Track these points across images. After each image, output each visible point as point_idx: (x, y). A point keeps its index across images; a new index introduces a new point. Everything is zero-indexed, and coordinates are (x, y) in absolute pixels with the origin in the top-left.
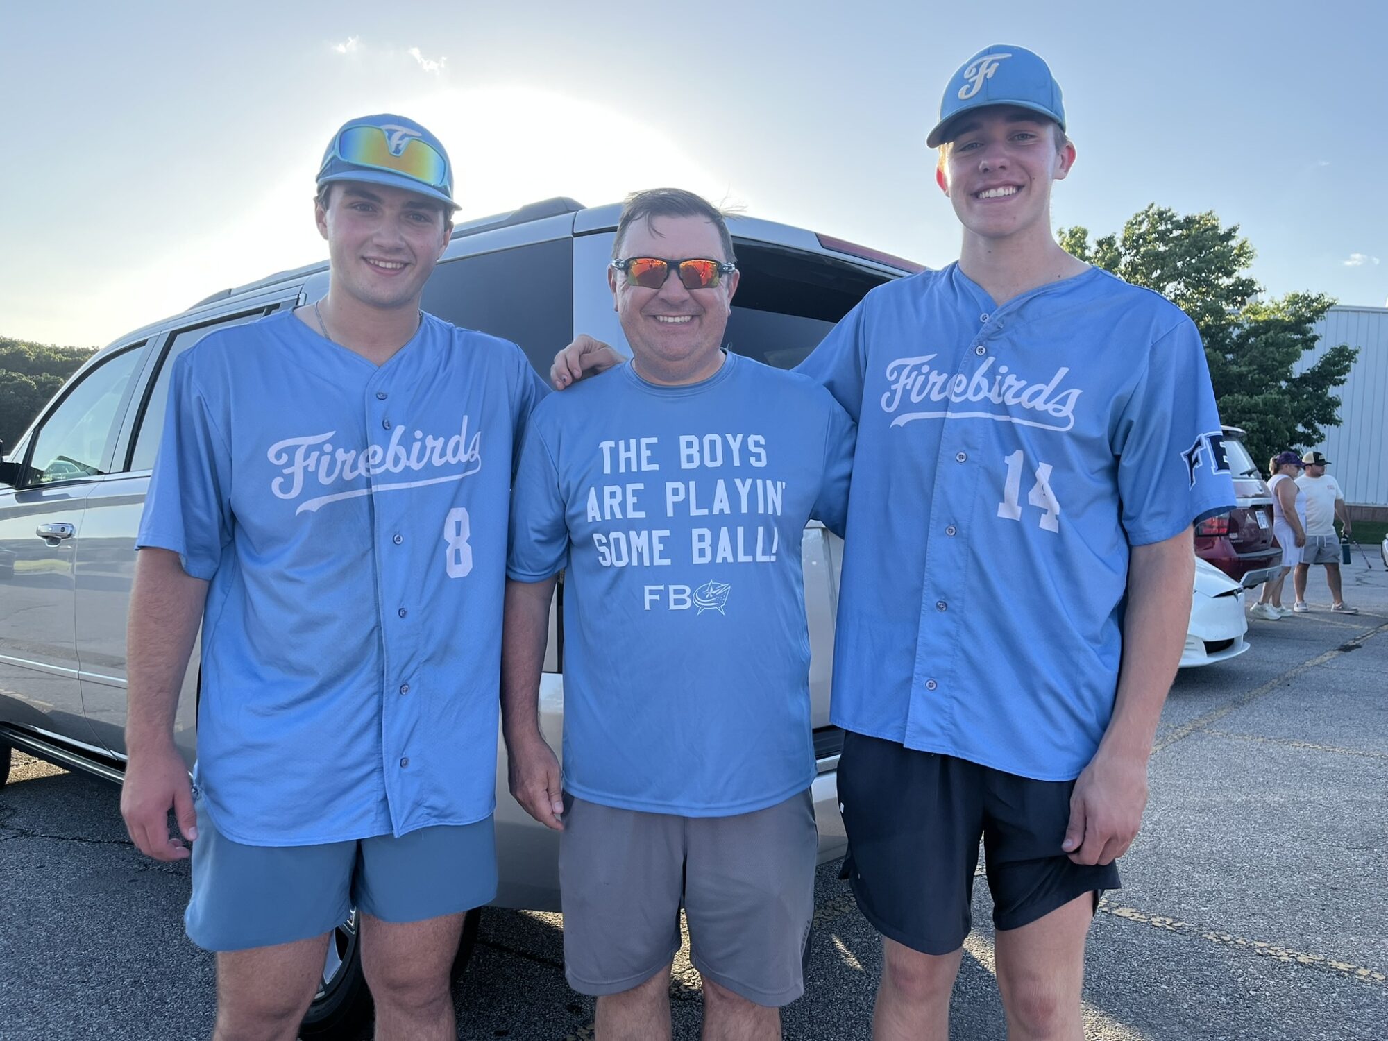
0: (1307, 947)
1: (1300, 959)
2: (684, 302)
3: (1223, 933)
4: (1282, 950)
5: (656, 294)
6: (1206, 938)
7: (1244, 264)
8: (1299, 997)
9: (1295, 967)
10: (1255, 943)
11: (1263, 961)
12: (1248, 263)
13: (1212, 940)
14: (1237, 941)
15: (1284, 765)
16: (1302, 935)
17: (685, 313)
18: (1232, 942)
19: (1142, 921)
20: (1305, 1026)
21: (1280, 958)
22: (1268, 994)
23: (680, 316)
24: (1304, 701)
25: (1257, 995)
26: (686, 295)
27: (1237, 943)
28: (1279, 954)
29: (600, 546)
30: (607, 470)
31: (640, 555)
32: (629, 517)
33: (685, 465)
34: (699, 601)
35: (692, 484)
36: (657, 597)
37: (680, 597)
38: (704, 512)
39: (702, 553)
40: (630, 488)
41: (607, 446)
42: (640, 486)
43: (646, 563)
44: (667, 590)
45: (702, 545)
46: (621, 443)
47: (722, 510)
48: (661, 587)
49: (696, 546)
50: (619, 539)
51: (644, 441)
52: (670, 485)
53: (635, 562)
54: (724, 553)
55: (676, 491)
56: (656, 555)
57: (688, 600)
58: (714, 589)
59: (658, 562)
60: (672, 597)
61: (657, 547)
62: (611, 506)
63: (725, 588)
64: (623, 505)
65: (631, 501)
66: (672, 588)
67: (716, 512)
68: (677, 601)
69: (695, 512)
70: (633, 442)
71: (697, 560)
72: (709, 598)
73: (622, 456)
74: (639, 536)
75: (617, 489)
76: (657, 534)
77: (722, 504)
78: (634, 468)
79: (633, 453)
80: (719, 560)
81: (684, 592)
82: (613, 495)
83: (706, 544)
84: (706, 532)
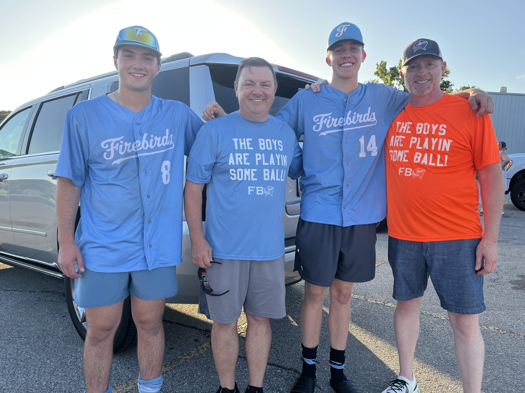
4: (442, 316)
8: (447, 331)
10: (433, 313)
11: (435, 319)
12: (448, 75)
14: (427, 312)
20: (448, 340)
21: (442, 318)
22: (436, 329)
23: (259, 100)
25: (432, 330)
29: (232, 173)
30: (236, 148)
31: (247, 177)
32: (245, 164)
33: (261, 148)
34: (266, 192)
35: (263, 155)
36: (253, 190)
37: (260, 191)
38: (267, 164)
39: (267, 177)
40: (245, 154)
41: (235, 140)
42: (248, 154)
43: (249, 179)
44: (256, 188)
45: (266, 174)
46: (240, 140)
47: (272, 164)
48: (254, 187)
49: (265, 174)
50: (241, 171)
51: (248, 140)
52: (257, 155)
53: (245, 179)
54: (273, 177)
55: (258, 157)
56: (252, 177)
57: (263, 192)
58: (270, 189)
59: (253, 179)
60: (258, 190)
61: (253, 174)
62: (238, 160)
63: (273, 188)
64: (243, 160)
65: (245, 159)
66: (257, 188)
67: (271, 164)
68: (259, 192)
69: (264, 164)
70: (244, 139)
71: (265, 179)
72: (269, 191)
73: (241, 144)
74: (247, 171)
75: (240, 155)
76: (253, 170)
77: (272, 162)
78: (245, 148)
79: (244, 143)
80: (271, 179)
81: (261, 189)
82: (239, 156)
83: (268, 174)
84: (268, 170)
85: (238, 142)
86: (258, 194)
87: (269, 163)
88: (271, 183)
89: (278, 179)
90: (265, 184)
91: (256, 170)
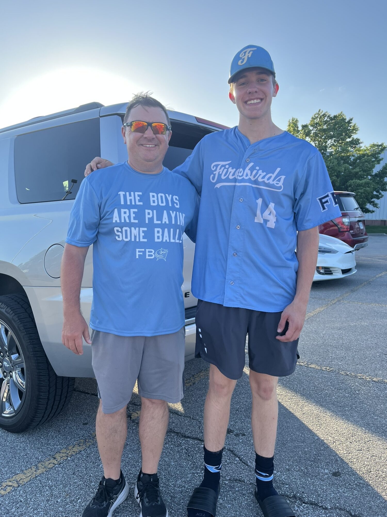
0: (376, 375)
1: (374, 380)
2: (153, 139)
3: (347, 371)
4: (368, 377)
5: (143, 136)
6: (341, 373)
7: (355, 133)
8: (374, 393)
9: (372, 382)
10: (358, 374)
11: (361, 381)
12: (357, 132)
13: (343, 374)
14: (352, 374)
15: (368, 312)
16: (374, 371)
17: (153, 144)
18: (350, 375)
19: (319, 369)
20: (376, 403)
21: (367, 379)
22: (363, 392)
23: (151, 145)
24: (375, 289)
25: (359, 393)
26: (154, 136)
27: (351, 375)
28: (366, 378)
29: (117, 232)
30: (122, 203)
31: (135, 237)
32: (132, 222)
33: (152, 204)
34: (157, 255)
35: (155, 211)
36: (141, 253)
37: (150, 254)
38: (159, 222)
39: (158, 237)
40: (132, 210)
41: (122, 193)
42: (136, 210)
43: (137, 240)
44: (145, 251)
45: (158, 235)
46: (128, 193)
47: (165, 222)
48: (143, 250)
49: (156, 235)
50: (127, 230)
51: (137, 193)
52: (147, 211)
53: (133, 240)
54: (166, 238)
55: (149, 214)
56: (141, 237)
57: (153, 255)
58: (163, 252)
59: (142, 240)
60: (147, 254)
61: (142, 234)
62: (124, 217)
63: (166, 251)
64: (129, 217)
65: (133, 215)
66: (147, 250)
67: (163, 222)
68: (149, 256)
69: (156, 222)
70: (132, 193)
71: (156, 240)
72: (161, 255)
73: (128, 198)
74: (135, 230)
75: (127, 211)
76: (142, 229)
77: (165, 219)
78: (133, 203)
79: (132, 198)
80: (164, 241)
81: (152, 252)
82: (125, 213)
83: (160, 235)
84: (160, 230)
85: (125, 196)
86: (147, 257)
87: (162, 222)
88: (163, 245)
89: (172, 241)
90: (157, 246)
91: (145, 229)
